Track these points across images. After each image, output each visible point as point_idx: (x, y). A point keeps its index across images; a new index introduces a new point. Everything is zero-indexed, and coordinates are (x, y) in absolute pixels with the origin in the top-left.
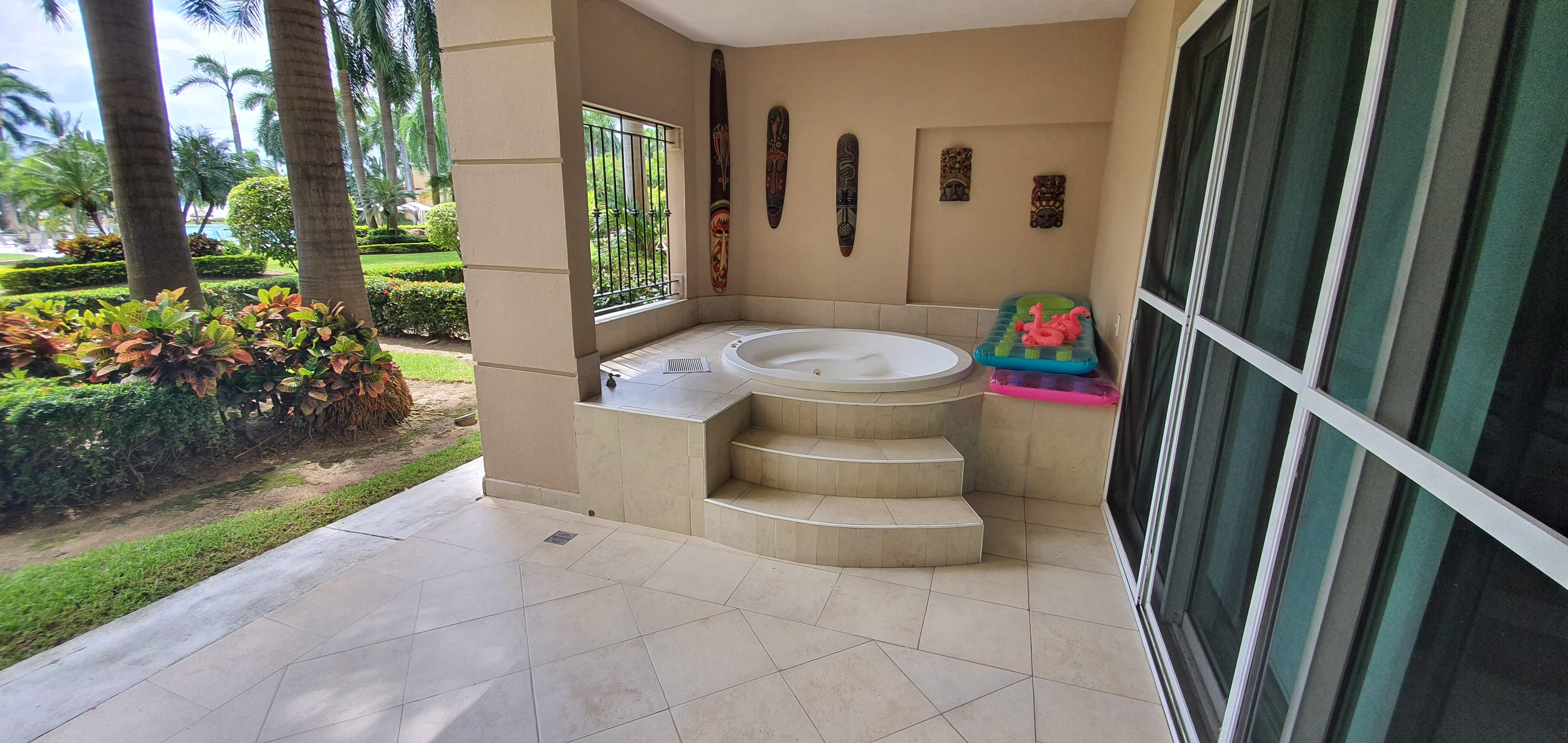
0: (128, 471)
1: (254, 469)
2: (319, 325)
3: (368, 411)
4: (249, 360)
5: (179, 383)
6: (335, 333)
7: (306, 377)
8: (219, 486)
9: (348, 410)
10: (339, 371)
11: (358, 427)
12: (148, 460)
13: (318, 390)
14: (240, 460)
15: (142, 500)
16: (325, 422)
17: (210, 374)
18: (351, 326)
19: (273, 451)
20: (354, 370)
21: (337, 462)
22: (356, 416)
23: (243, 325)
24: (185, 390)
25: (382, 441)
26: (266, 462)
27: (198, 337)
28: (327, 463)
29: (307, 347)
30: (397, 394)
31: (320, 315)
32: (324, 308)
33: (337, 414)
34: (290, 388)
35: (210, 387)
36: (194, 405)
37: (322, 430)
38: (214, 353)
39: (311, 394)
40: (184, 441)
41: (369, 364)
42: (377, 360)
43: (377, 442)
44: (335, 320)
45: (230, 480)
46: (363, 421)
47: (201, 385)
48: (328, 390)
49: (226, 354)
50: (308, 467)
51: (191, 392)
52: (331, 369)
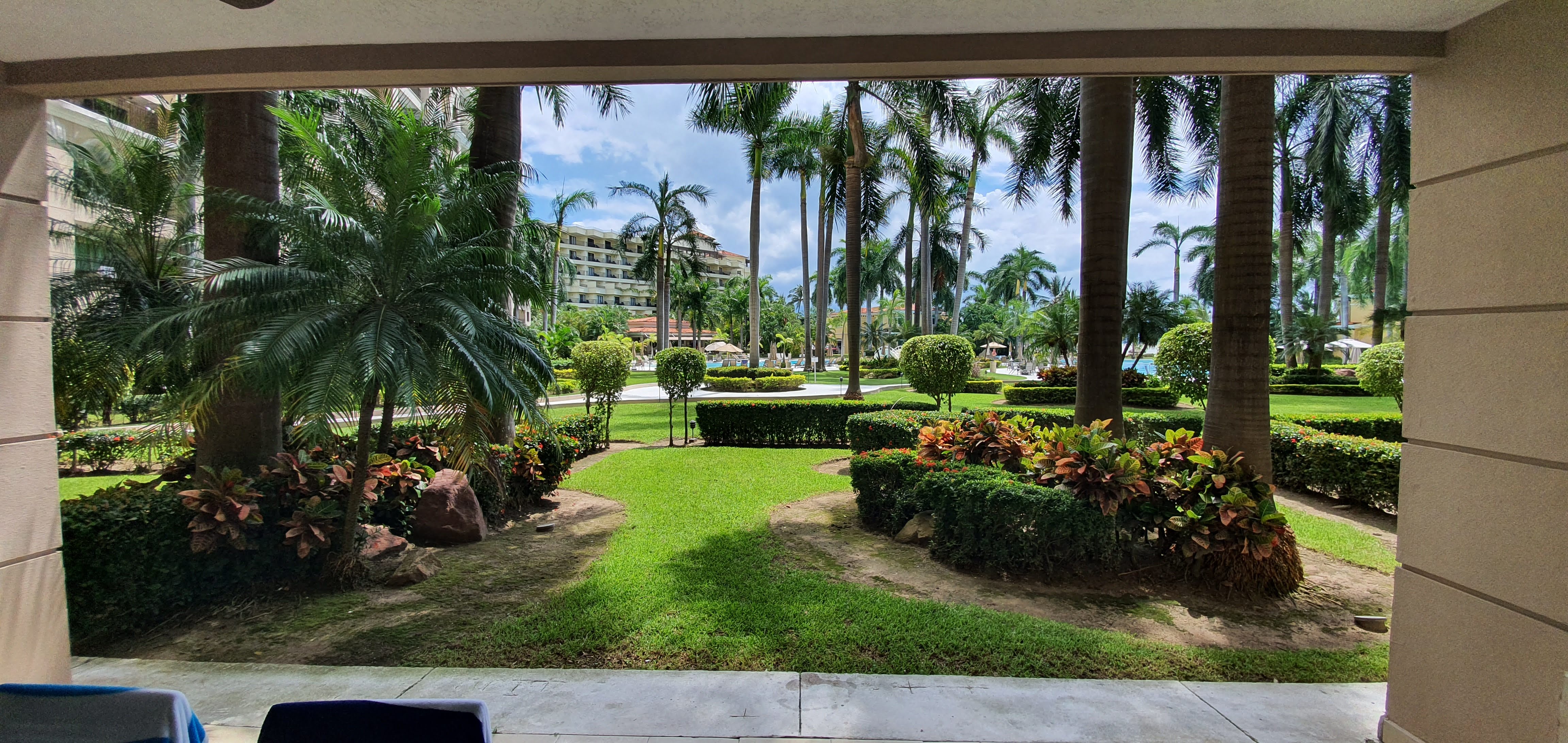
0: (1044, 557)
1: (1131, 591)
2: (1215, 471)
3: (1249, 571)
4: (1147, 492)
5: (1091, 500)
6: (1229, 483)
7: (1192, 519)
8: (1102, 596)
9: (1227, 564)
10: (1225, 522)
11: (1235, 585)
12: (1058, 554)
13: (1201, 536)
14: (1122, 578)
15: (1047, 584)
16: (1202, 568)
17: (1115, 497)
18: (1247, 478)
19: (1150, 581)
20: (1241, 524)
21: (1205, 615)
22: (1235, 573)
23: (1148, 460)
24: (1094, 506)
25: (1258, 610)
26: (1142, 589)
27: (1113, 464)
28: (1195, 612)
29: (1199, 491)
30: (1286, 562)
31: (1217, 461)
32: (1222, 456)
33: (1216, 565)
34: (1176, 526)
35: (1113, 509)
36: (1098, 520)
37: (1198, 576)
38: (1121, 480)
39: (1194, 538)
40: (1086, 548)
41: (1259, 522)
42: (1269, 521)
43: (1252, 609)
44: (1231, 469)
45: (1111, 593)
46: (1241, 580)
47: (1106, 505)
48: (1211, 539)
49: (1130, 483)
50: (1177, 608)
51: (1098, 508)
52: (1218, 518)
